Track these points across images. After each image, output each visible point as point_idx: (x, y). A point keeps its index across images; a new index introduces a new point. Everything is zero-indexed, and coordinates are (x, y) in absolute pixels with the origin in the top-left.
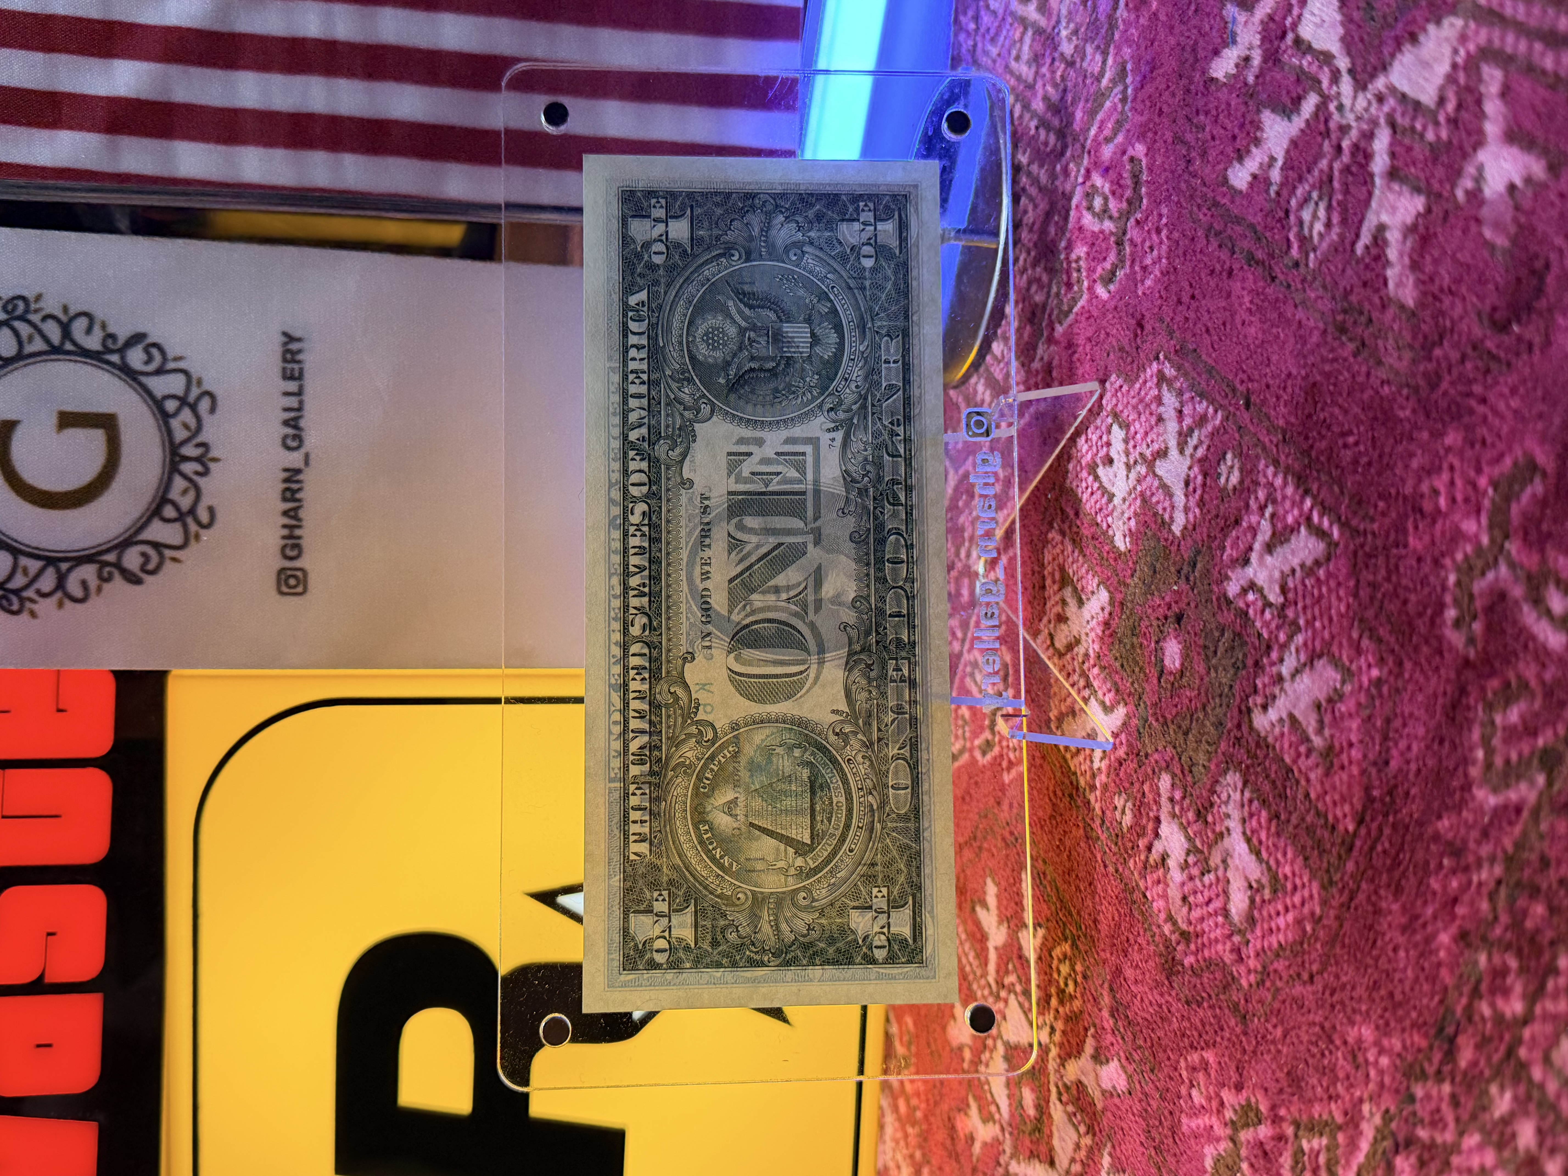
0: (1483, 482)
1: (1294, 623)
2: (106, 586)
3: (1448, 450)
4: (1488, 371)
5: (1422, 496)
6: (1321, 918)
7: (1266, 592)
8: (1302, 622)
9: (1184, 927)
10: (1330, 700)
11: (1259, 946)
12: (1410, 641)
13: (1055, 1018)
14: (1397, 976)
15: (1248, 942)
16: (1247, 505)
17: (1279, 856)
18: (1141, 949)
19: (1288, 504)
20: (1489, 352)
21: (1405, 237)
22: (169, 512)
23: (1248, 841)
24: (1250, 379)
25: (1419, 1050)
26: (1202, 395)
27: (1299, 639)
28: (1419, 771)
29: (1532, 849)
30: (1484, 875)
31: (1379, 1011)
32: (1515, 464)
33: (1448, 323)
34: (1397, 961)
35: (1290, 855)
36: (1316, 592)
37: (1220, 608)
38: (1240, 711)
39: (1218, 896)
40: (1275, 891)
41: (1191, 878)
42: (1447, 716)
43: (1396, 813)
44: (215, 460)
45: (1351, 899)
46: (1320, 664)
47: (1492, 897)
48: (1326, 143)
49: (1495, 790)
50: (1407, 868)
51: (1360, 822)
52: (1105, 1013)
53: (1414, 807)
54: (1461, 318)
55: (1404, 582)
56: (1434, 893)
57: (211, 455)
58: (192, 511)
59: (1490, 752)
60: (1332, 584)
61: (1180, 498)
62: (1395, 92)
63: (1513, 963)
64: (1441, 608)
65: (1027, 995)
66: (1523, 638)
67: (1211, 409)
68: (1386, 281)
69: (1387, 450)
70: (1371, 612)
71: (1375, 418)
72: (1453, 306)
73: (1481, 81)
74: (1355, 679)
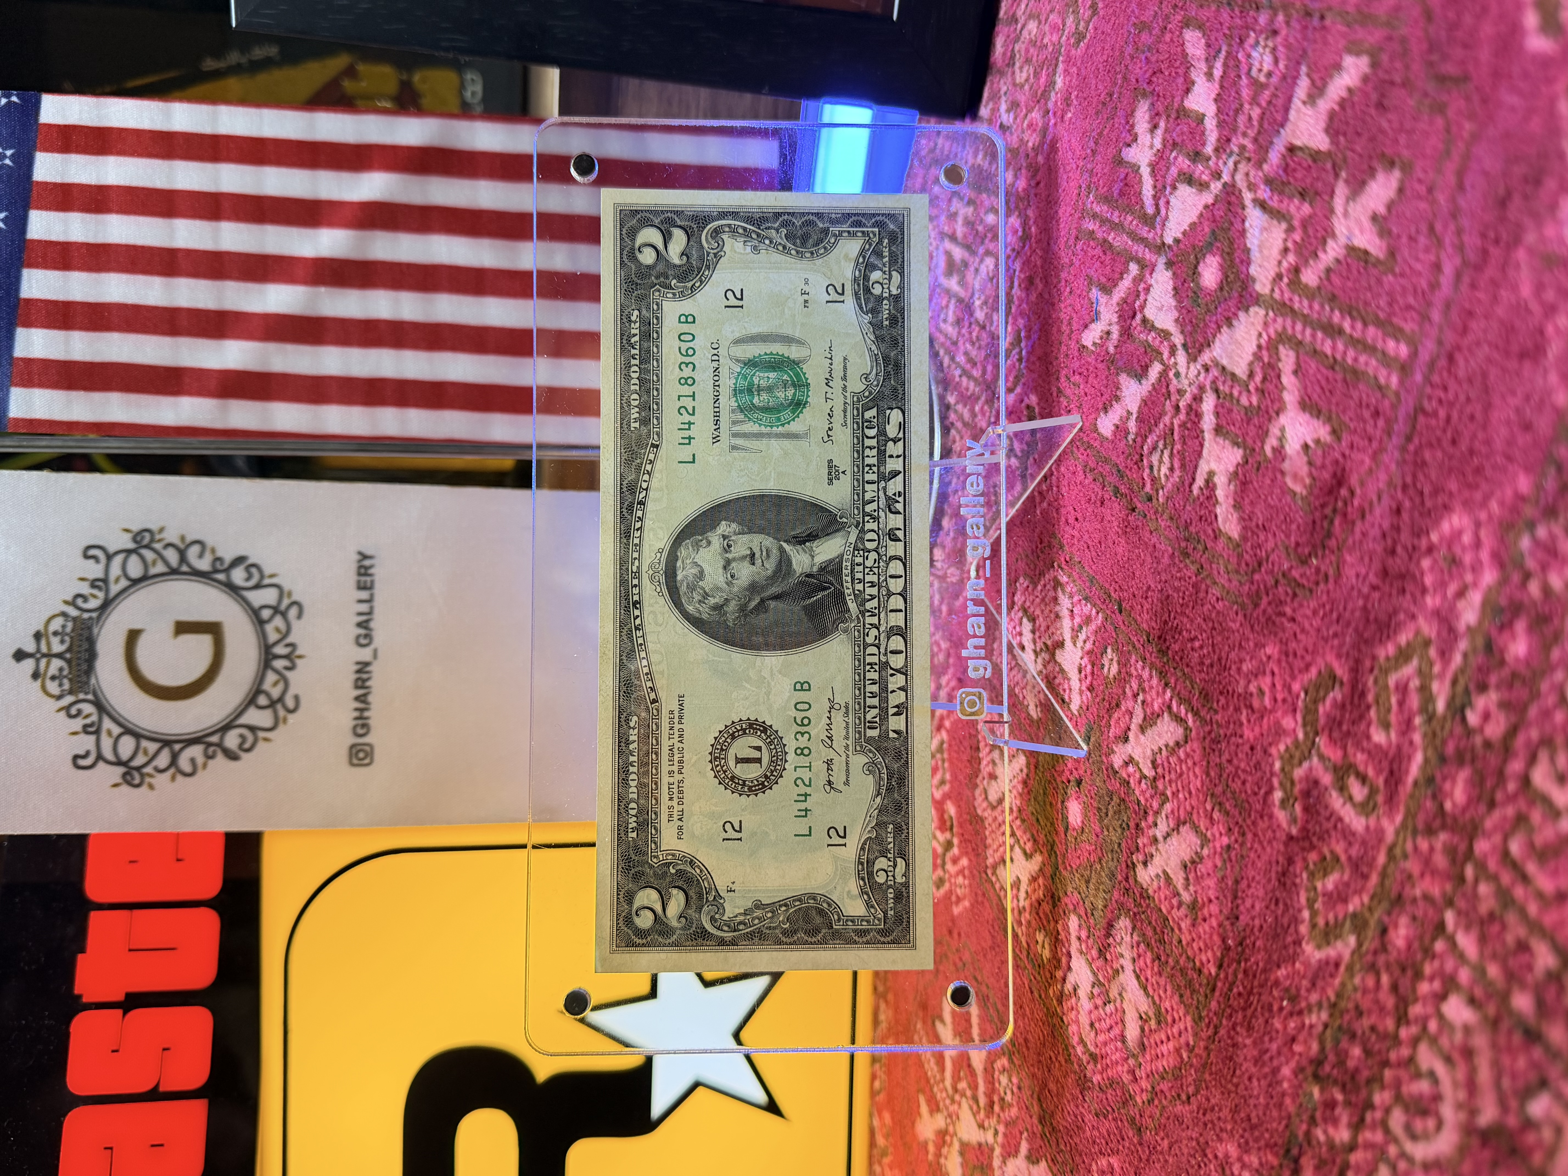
0: (1296, 687)
1: (1163, 794)
2: (211, 763)
3: (1269, 658)
4: (1295, 595)
5: (1251, 695)
6: (1194, 1047)
7: (1142, 766)
8: (1169, 793)
9: (1092, 1049)
10: (1193, 862)
11: (1149, 1069)
12: (1250, 816)
13: (999, 1122)
14: (1252, 1102)
15: (1140, 1064)
16: (1125, 693)
17: (1161, 993)
18: (1060, 1066)
19: (1154, 693)
20: (1295, 580)
21: (1230, 482)
22: (262, 700)
23: (1138, 977)
24: (1121, 589)
25: (1272, 1168)
26: (1087, 599)
27: (1168, 807)
28: (1261, 927)
29: (1349, 998)
30: (1314, 1019)
31: (1241, 1131)
32: (1320, 672)
33: (1264, 554)
34: (1252, 1089)
35: (1169, 993)
36: (1178, 768)
37: (1108, 777)
38: (1127, 866)
39: (1117, 1023)
40: (1159, 1023)
41: (1096, 1007)
42: (1279, 881)
43: (1246, 960)
44: (300, 657)
45: (1216, 1033)
46: (1184, 829)
47: (1321, 1039)
48: (1168, 403)
49: (1319, 947)
50: (1256, 1009)
51: (1220, 967)
52: (1035, 1120)
53: (1260, 957)
54: (1273, 550)
55: (1242, 765)
56: (1277, 1032)
57: (298, 653)
58: (281, 699)
59: (1314, 914)
60: (1190, 763)
61: (1075, 683)
62: (1217, 364)
63: (1339, 1097)
64: (1270, 791)
65: (975, 1099)
66: (1333, 819)
67: (1094, 611)
68: (1216, 516)
69: (1224, 655)
70: (1219, 789)
71: (1214, 628)
72: (1266, 541)
73: (1279, 360)
74: (1211, 845)
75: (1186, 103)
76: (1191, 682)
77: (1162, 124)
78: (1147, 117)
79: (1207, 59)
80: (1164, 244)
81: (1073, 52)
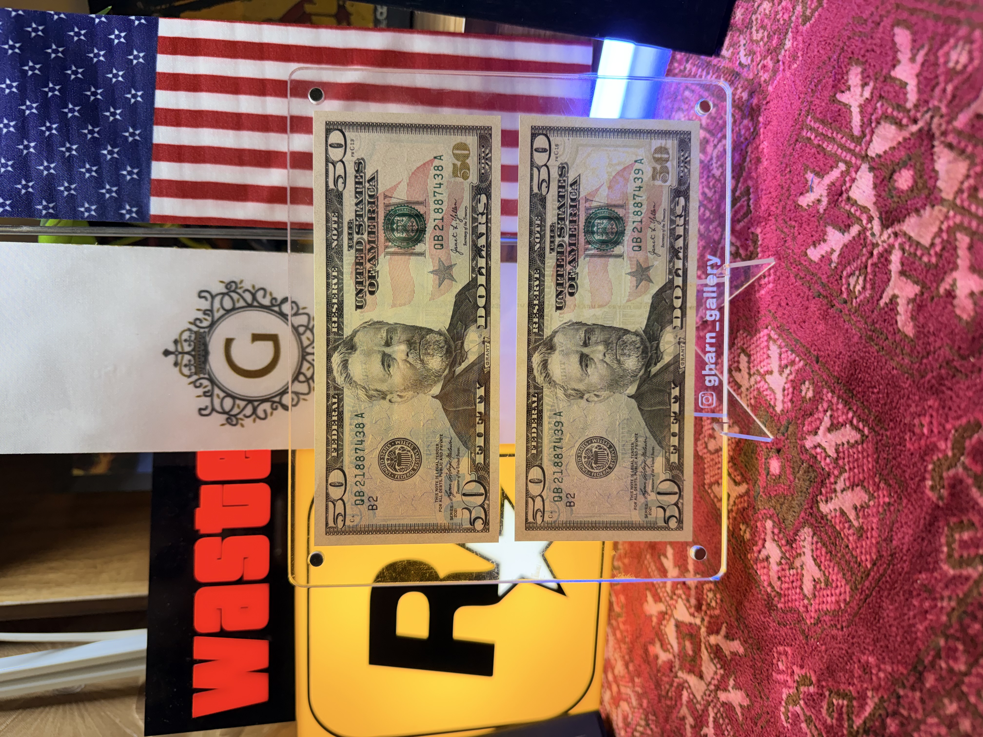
0: (949, 426)
1: (843, 467)
2: (275, 412)
3: (930, 407)
4: (954, 376)
5: (914, 425)
7: (827, 450)
8: (847, 468)
9: (778, 590)
10: (862, 507)
11: (817, 608)
12: (906, 490)
13: (705, 615)
15: (812, 604)
16: (817, 408)
17: (831, 570)
18: (753, 595)
19: (840, 413)
20: (955, 367)
21: (909, 303)
22: (301, 378)
23: (815, 560)
24: (819, 350)
26: (792, 351)
27: (846, 475)
28: (909, 549)
29: (974, 598)
30: (945, 604)
32: (969, 422)
33: (932, 349)
34: (891, 632)
35: (836, 571)
36: (855, 456)
37: (801, 451)
38: (813, 501)
39: (797, 580)
40: (827, 585)
41: (783, 570)
42: (926, 528)
43: (894, 565)
45: (867, 598)
46: (857, 489)
47: (949, 615)
48: (864, 250)
49: (954, 567)
51: (874, 565)
52: (733, 619)
53: (905, 565)
54: (940, 348)
55: (904, 462)
56: (915, 606)
59: (951, 550)
60: (865, 454)
61: (779, 396)
62: (905, 234)
63: (961, 647)
64: (924, 479)
65: (688, 601)
66: (971, 503)
67: (797, 359)
68: (896, 322)
69: (895, 400)
70: (885, 472)
71: (888, 384)
72: (935, 341)
73: (956, 240)
74: (876, 500)
75: (893, 74)
76: (869, 410)
77: (871, 84)
78: (859, 77)
79: (912, 50)
80: (867, 156)
81: (801, 27)
